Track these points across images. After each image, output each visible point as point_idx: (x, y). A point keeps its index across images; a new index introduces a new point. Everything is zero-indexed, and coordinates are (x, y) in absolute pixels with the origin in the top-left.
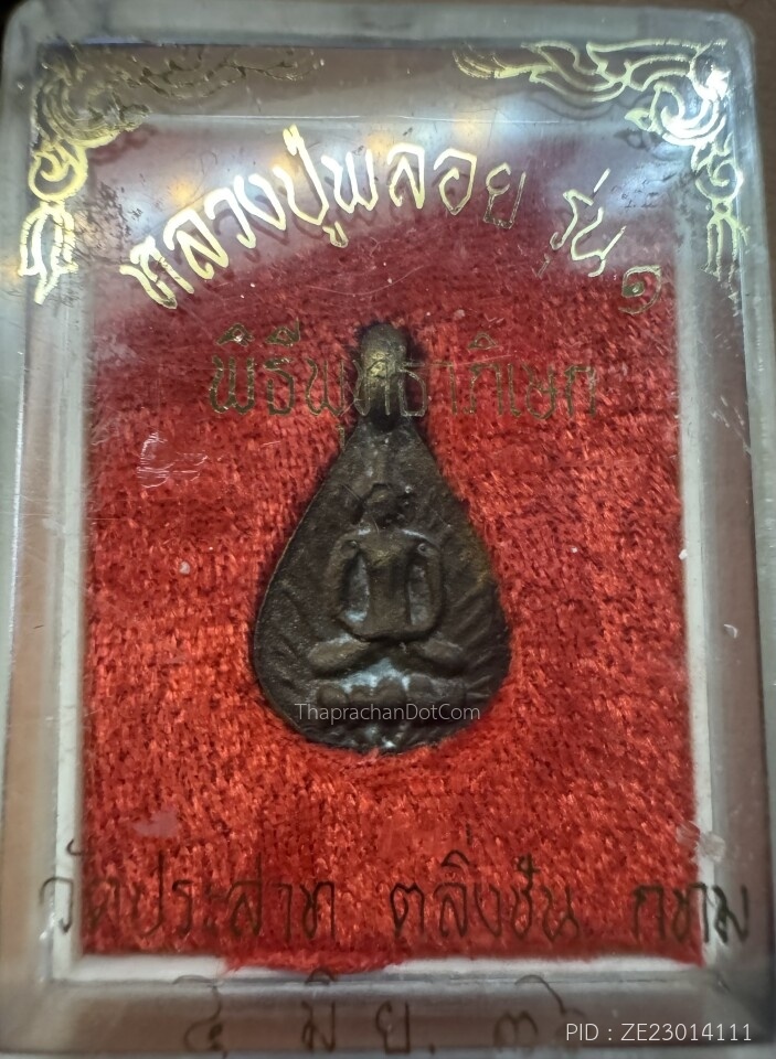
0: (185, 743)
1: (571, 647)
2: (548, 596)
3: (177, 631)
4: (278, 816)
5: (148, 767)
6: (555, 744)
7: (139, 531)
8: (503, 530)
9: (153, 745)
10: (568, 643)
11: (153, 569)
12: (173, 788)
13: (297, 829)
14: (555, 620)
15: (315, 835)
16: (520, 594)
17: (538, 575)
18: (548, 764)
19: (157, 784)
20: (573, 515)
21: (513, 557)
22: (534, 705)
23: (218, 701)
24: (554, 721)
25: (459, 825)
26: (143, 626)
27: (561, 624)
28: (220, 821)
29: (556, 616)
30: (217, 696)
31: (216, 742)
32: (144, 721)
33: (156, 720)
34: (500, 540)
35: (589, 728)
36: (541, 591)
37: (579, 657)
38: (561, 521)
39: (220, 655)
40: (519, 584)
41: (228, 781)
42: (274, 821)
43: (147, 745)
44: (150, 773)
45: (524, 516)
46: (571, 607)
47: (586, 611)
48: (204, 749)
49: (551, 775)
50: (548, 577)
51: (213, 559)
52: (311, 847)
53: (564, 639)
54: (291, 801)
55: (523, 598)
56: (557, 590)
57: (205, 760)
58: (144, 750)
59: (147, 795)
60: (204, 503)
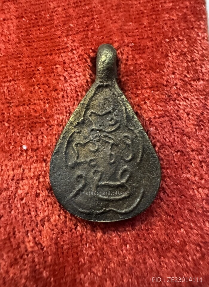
0: (26, 211)
1: (180, 169)
2: (170, 149)
3: (23, 166)
4: (64, 241)
5: (10, 222)
6: (175, 208)
7: (9, 127)
8: (152, 123)
9: (13, 212)
10: (178, 168)
11: (14, 141)
12: (20, 230)
13: (72, 246)
14: (173, 158)
15: (79, 249)
16: (159, 149)
17: (166, 140)
18: (173, 217)
19: (14, 228)
20: (178, 118)
21: (155, 134)
22: (166, 193)
23: (39, 194)
24: (174, 199)
25: (138, 243)
26: (9, 164)
27: (175, 160)
28: (40, 243)
29: (173, 156)
30: (38, 191)
31: (38, 210)
32: (9, 202)
33: (14, 202)
34: (150, 127)
35: (188, 202)
36: (167, 147)
37: (183, 173)
38: (174, 120)
39: (40, 175)
40: (158, 144)
41: (43, 226)
42: (62, 243)
43: (10, 212)
44: (11, 224)
45: (159, 118)
46: (179, 153)
47: (185, 155)
48: (33, 213)
49: (174, 221)
50: (170, 141)
51: (37, 138)
52: (77, 254)
53: (177, 166)
54: (69, 235)
55: (160, 150)
56: (173, 147)
57: (34, 218)
58: (9, 214)
59: (10, 233)
60: (34, 116)
